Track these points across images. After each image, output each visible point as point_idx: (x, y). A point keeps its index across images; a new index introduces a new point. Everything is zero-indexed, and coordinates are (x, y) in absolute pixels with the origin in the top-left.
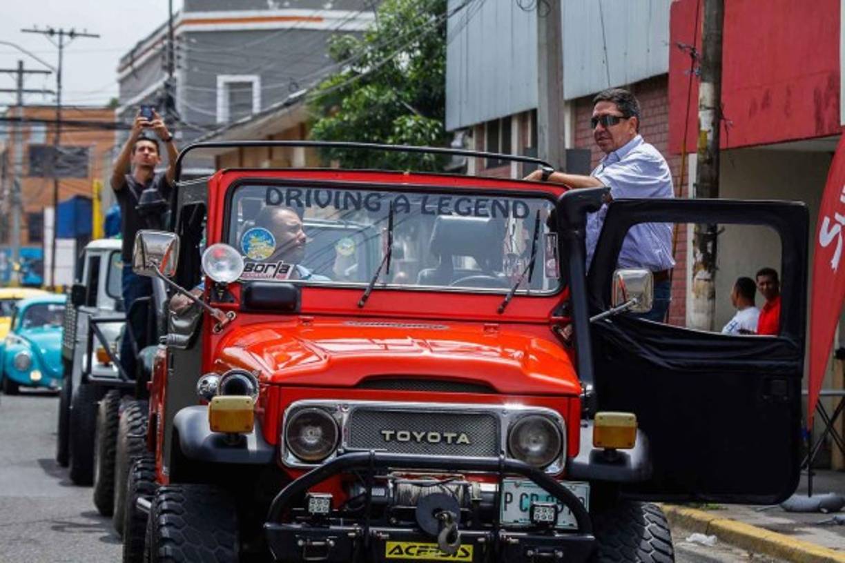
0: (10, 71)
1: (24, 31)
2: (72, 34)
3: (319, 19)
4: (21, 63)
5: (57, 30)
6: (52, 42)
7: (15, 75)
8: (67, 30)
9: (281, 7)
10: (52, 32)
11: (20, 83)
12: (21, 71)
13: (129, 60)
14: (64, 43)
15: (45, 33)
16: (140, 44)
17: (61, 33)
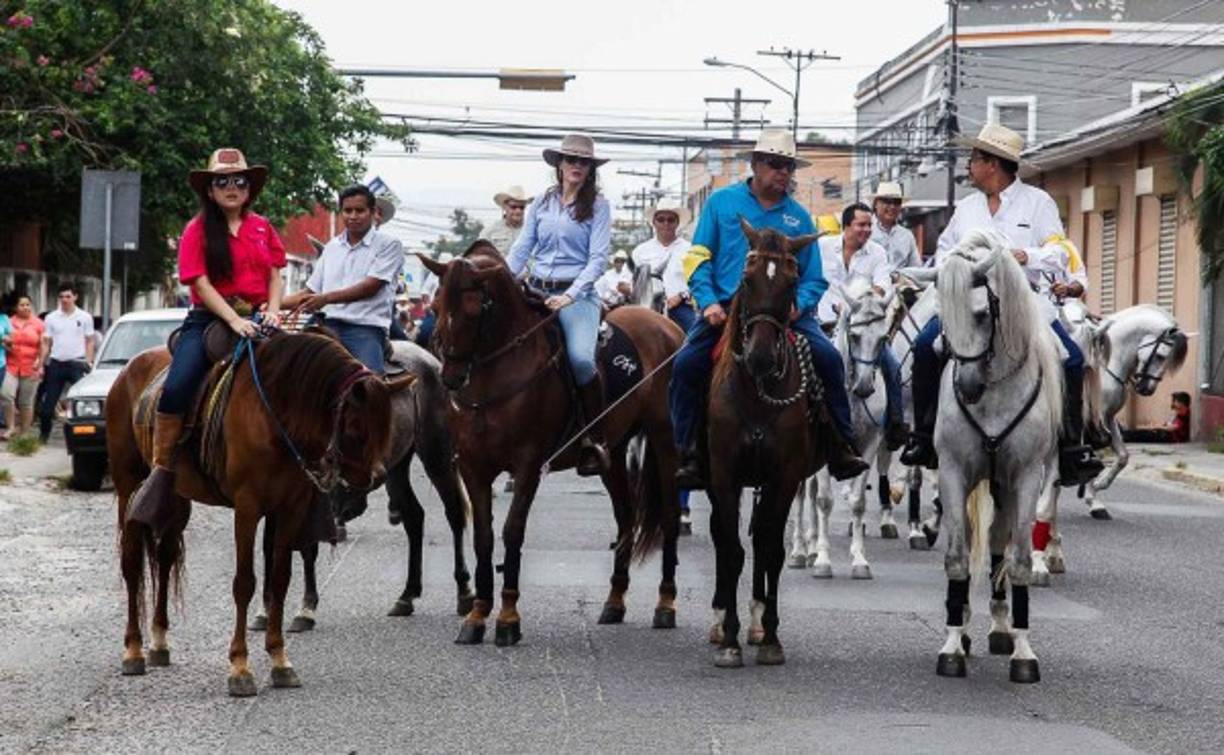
0: (726, 101)
1: (760, 53)
2: (810, 56)
3: (1108, 32)
4: (738, 92)
5: (795, 52)
6: (789, 64)
7: (732, 104)
8: (806, 52)
9: (1063, 19)
10: (790, 55)
11: (737, 114)
12: (738, 101)
13: (873, 83)
14: (802, 65)
15: (782, 55)
16: (887, 65)
17: (799, 56)
